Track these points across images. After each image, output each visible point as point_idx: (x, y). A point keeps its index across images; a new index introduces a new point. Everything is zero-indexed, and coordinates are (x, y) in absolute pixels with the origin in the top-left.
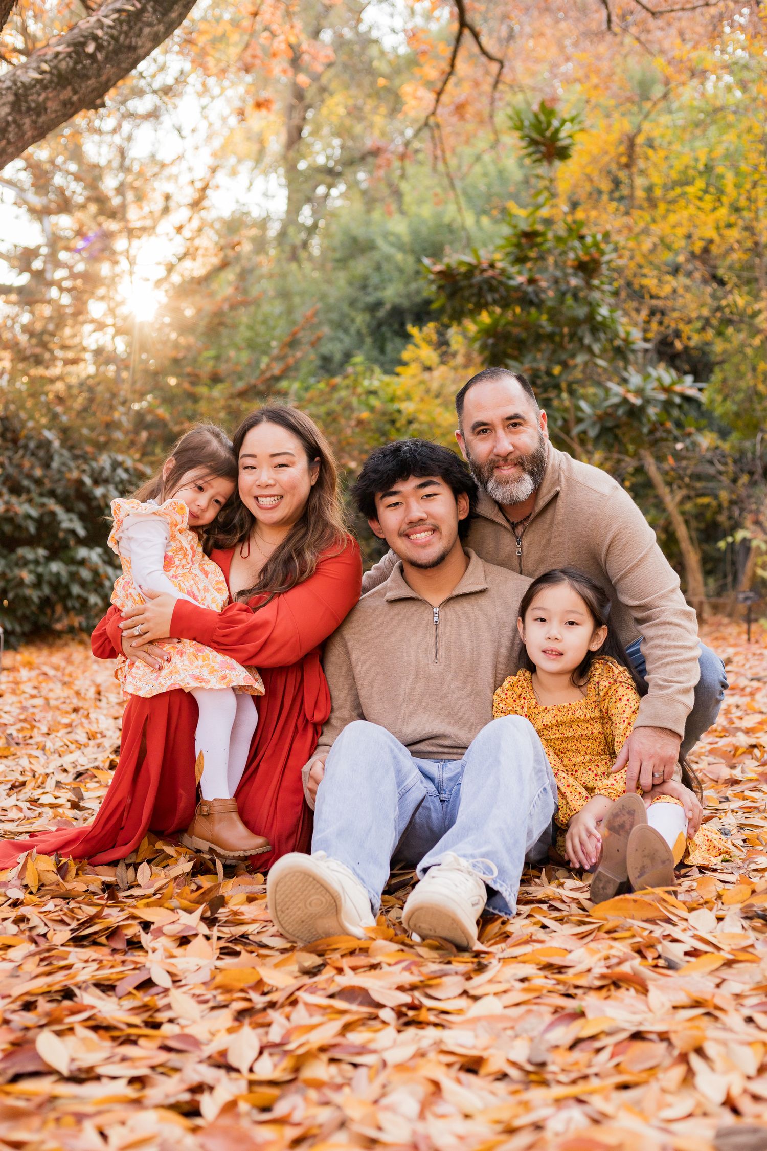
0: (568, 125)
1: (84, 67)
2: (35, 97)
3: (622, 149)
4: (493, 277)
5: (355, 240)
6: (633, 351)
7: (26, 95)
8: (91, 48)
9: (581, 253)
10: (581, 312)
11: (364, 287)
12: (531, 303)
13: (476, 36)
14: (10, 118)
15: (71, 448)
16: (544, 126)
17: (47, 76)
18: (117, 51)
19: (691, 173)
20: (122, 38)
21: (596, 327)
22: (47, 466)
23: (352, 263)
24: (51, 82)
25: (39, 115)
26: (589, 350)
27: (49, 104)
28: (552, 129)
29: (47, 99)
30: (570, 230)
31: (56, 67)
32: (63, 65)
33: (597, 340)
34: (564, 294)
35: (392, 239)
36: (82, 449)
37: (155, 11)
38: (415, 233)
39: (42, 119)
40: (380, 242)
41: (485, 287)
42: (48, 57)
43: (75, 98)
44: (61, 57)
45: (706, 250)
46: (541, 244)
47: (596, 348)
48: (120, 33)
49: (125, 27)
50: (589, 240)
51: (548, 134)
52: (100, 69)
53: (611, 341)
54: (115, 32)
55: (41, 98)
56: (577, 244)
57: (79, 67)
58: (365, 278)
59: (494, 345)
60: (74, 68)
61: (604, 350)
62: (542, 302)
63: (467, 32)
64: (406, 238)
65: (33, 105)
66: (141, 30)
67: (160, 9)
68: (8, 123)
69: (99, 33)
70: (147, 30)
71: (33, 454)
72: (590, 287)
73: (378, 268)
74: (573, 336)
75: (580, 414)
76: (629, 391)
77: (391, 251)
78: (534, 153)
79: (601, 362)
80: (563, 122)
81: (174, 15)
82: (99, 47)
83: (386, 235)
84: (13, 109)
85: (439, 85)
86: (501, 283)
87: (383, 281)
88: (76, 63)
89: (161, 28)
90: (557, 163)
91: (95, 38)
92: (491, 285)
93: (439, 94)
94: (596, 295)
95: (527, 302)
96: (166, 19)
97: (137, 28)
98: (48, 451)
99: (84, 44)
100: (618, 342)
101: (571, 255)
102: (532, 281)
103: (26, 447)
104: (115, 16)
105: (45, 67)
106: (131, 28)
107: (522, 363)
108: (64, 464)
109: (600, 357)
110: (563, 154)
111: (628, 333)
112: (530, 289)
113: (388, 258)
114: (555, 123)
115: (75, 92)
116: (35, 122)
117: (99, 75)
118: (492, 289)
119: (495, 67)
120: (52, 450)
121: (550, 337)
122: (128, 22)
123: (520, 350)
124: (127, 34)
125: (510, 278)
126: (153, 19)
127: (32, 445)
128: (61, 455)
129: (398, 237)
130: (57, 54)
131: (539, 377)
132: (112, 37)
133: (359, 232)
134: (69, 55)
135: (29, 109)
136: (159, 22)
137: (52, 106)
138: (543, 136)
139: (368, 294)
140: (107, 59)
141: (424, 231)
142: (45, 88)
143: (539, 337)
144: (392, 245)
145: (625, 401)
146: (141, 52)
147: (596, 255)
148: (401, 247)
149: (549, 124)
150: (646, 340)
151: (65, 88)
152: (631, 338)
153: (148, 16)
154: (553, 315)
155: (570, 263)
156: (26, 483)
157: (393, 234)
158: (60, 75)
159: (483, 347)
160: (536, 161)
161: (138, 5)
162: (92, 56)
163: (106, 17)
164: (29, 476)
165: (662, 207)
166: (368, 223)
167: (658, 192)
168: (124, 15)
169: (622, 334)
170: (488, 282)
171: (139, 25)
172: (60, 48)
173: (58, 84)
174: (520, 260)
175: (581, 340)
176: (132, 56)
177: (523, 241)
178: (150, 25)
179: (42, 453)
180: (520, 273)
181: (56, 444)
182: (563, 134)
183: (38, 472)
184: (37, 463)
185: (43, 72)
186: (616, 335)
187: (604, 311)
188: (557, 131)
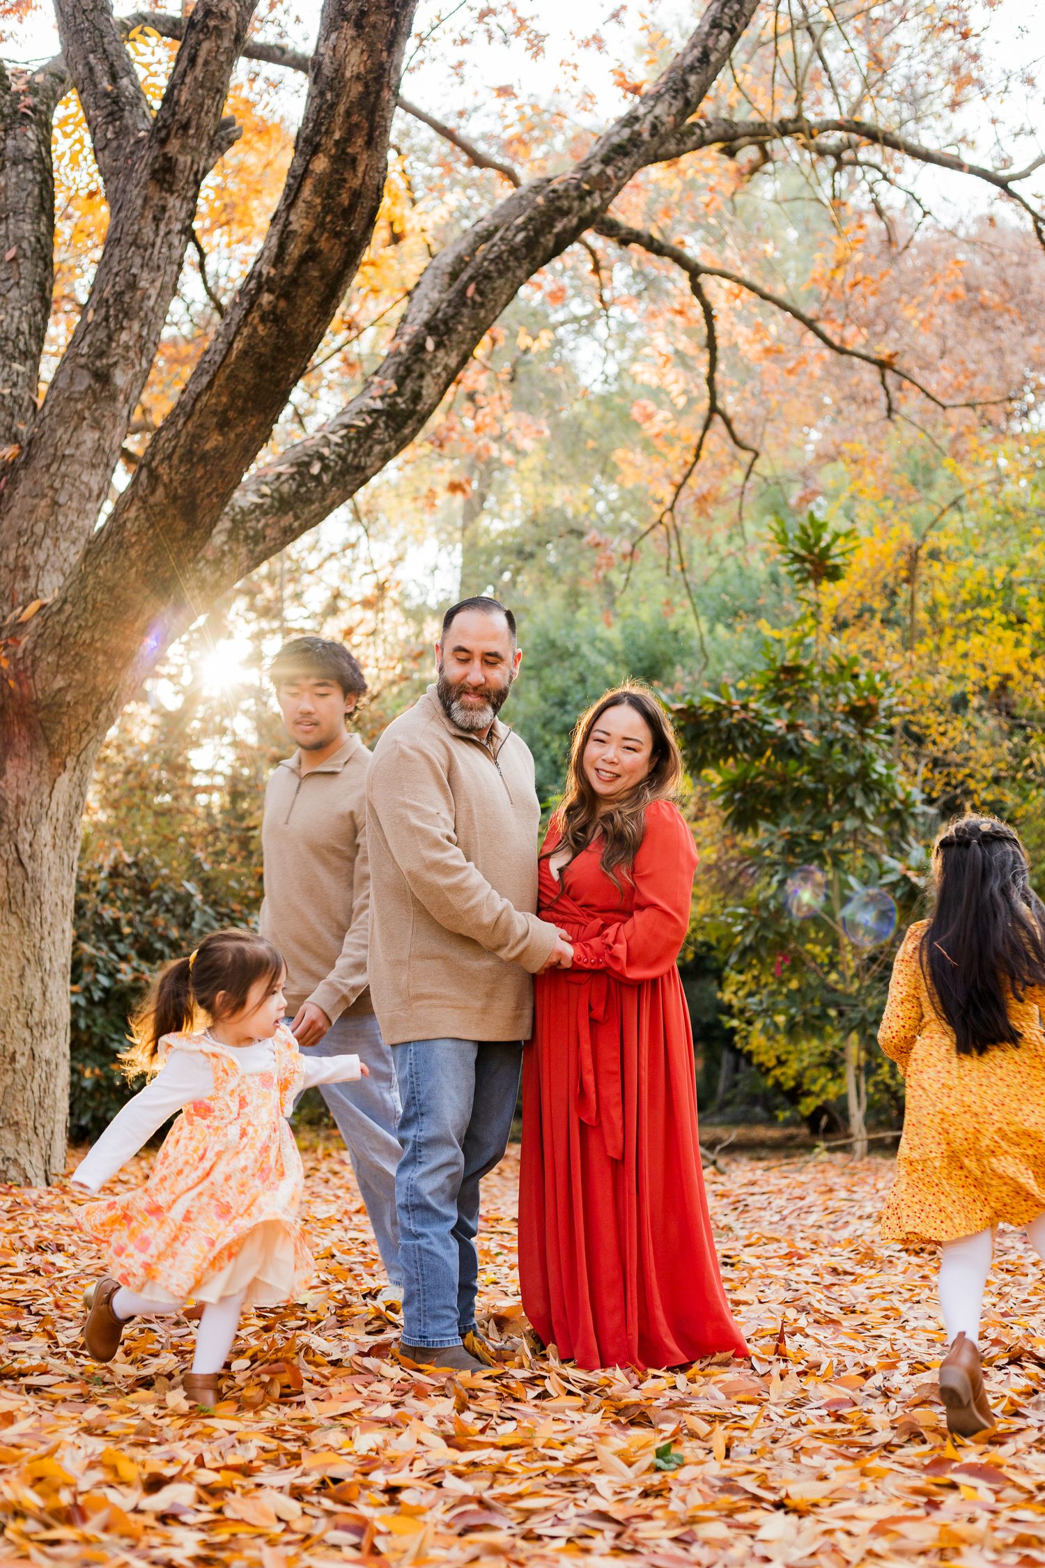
0: (841, 542)
1: (308, 490)
2: (253, 524)
3: (902, 562)
4: (744, 720)
5: (553, 644)
6: (913, 815)
7: (243, 522)
8: (316, 469)
9: (854, 696)
10: (853, 767)
11: (562, 704)
12: (791, 753)
13: (728, 422)
14: (226, 548)
15: (214, 904)
16: (812, 541)
17: (268, 501)
18: (343, 473)
19: (985, 592)
20: (350, 458)
21: (871, 787)
22: (185, 925)
23: (547, 672)
24: (272, 506)
25: (256, 543)
26: (861, 813)
27: (268, 532)
28: (823, 544)
29: (266, 525)
30: (842, 668)
31: (277, 490)
32: (285, 488)
33: (870, 801)
34: (831, 744)
35: (599, 645)
36: (227, 906)
37: (387, 427)
38: (630, 639)
39: (260, 547)
40: (585, 649)
41: (736, 733)
42: (269, 479)
43: (296, 524)
44: (283, 478)
45: (1002, 687)
46: (803, 681)
47: (869, 812)
48: (349, 451)
49: (354, 446)
50: (862, 679)
51: (816, 550)
52: (325, 492)
53: (887, 803)
54: (343, 451)
55: (260, 525)
56: (850, 685)
57: (303, 490)
58: (565, 692)
59: (742, 800)
60: (297, 492)
61: (878, 814)
62: (804, 752)
63: (718, 419)
64: (619, 647)
65: (251, 533)
66: (371, 447)
67: (391, 424)
68: (223, 553)
69: (326, 451)
70: (377, 448)
71: (168, 911)
72: (864, 736)
73: (582, 680)
74: (841, 797)
75: (847, 892)
76: (909, 869)
77: (602, 660)
78: (797, 571)
79: (875, 830)
80: (836, 536)
81: (407, 431)
82: (325, 468)
83: (592, 641)
84: (230, 537)
85: (678, 478)
86: (754, 726)
87: (585, 697)
88: (299, 486)
89: (393, 445)
90: (826, 586)
91: (321, 458)
92: (742, 730)
93: (679, 487)
94: (870, 747)
95: (785, 750)
96: (399, 436)
97: (366, 446)
98: (187, 908)
99: (308, 465)
100: (896, 804)
101: (843, 699)
102: (792, 727)
103: (159, 900)
104: (343, 432)
105: (266, 490)
106: (360, 446)
107: (777, 825)
108: (206, 924)
109: (875, 823)
110: (834, 574)
111: (909, 794)
112: (790, 737)
113: (595, 670)
114: (826, 538)
115: (297, 518)
116: (251, 552)
117: (323, 499)
118: (744, 735)
119: (746, 457)
120: (193, 906)
121: (812, 794)
122: (358, 439)
123: (774, 808)
124: (355, 453)
125: (765, 722)
126: (386, 436)
127: (167, 898)
128: (205, 912)
129: (609, 644)
130: (279, 475)
131: (799, 845)
132: (339, 456)
133: (557, 634)
134: (292, 477)
135: (247, 537)
136: (391, 439)
137: (271, 533)
138: (811, 553)
139: (566, 712)
140: (333, 481)
141: (642, 638)
142: (265, 513)
143: (800, 794)
144: (600, 652)
145: (905, 878)
146: (368, 472)
147: (873, 700)
148: (613, 657)
149: (819, 539)
150: (930, 801)
151: (286, 513)
152: (913, 798)
153: (379, 433)
154: (816, 768)
155: (840, 708)
156: (158, 945)
157: (602, 640)
158: (282, 500)
159: (729, 802)
160: (800, 581)
161: (369, 421)
162: (317, 478)
163: (333, 432)
164: (163, 938)
165: (949, 633)
166: (570, 624)
167: (945, 615)
168: (353, 432)
169: (901, 796)
170: (739, 726)
171: (369, 442)
172: (281, 469)
173: (279, 509)
174: (778, 700)
175: (851, 801)
176: (360, 476)
177: (782, 676)
178: (381, 442)
179: (179, 910)
180: (777, 716)
181: (198, 898)
182: (835, 550)
183: (174, 933)
184: (174, 921)
185: (263, 496)
186: (894, 794)
187: (880, 767)
188: (828, 548)
